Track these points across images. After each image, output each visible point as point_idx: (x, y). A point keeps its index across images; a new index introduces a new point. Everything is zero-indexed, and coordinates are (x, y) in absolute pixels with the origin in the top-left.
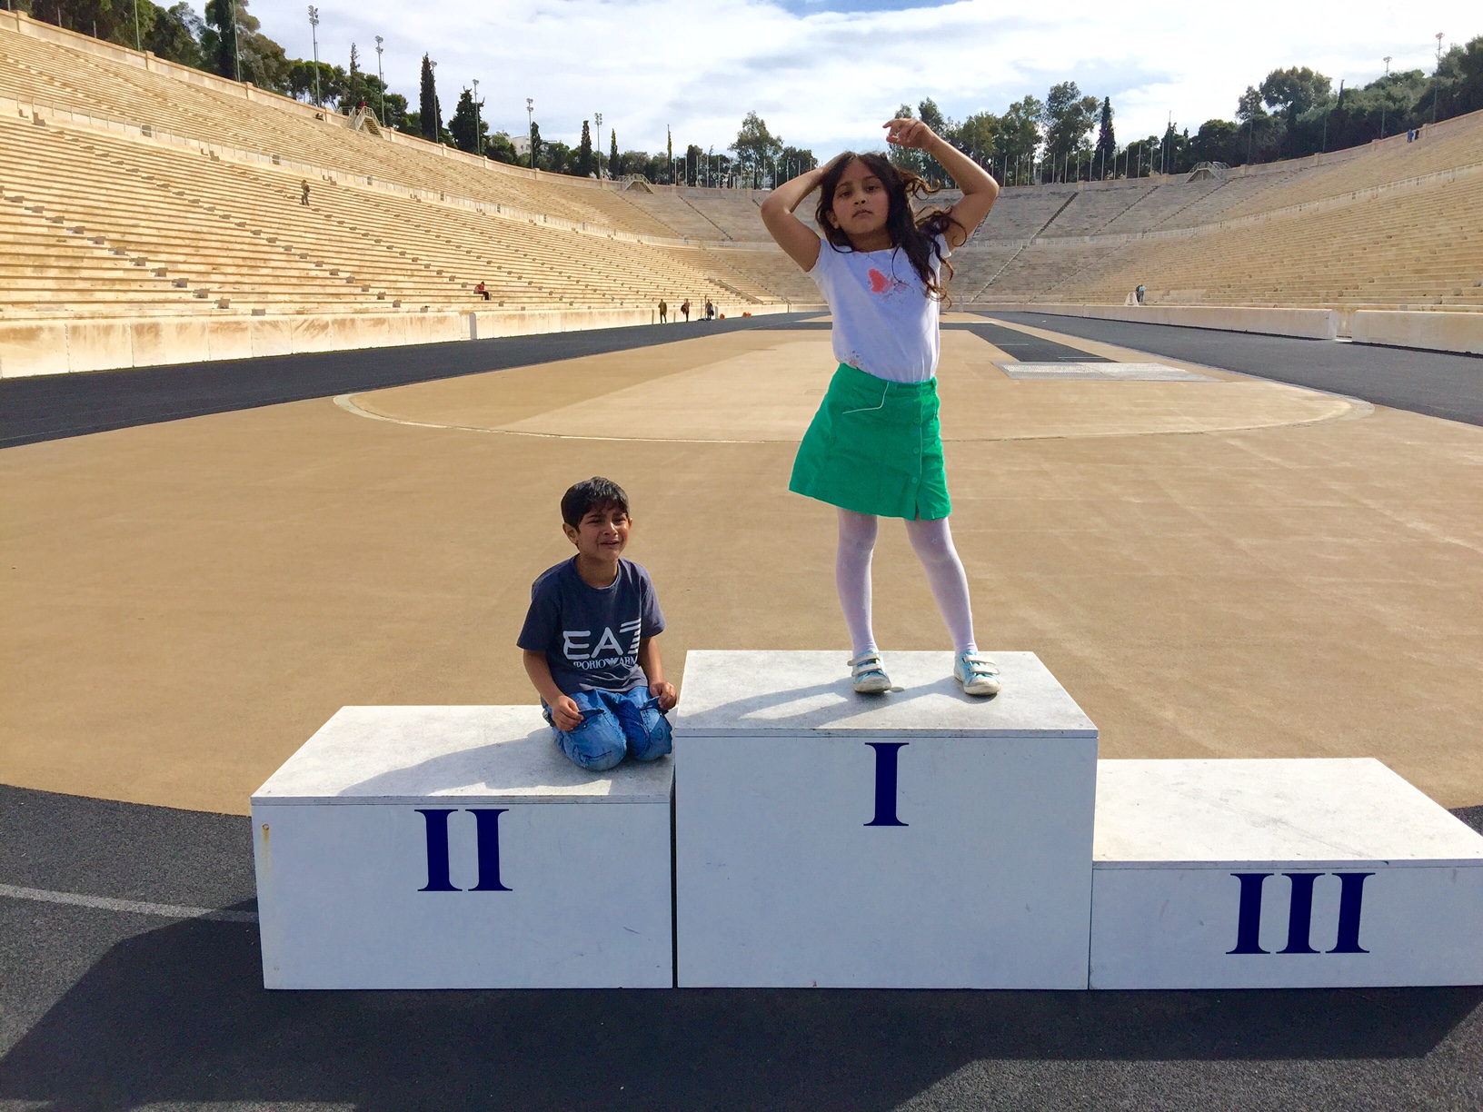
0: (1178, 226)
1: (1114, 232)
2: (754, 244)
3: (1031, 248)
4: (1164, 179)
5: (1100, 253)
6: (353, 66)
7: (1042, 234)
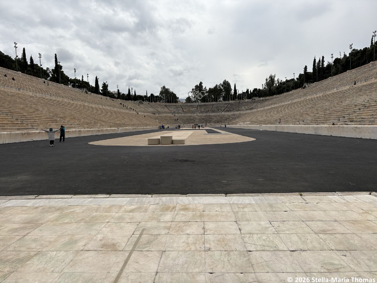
0: (249, 110)
1: (237, 111)
2: (165, 114)
3: (221, 114)
4: (247, 100)
5: (234, 115)
6: (82, 79)
7: (223, 111)
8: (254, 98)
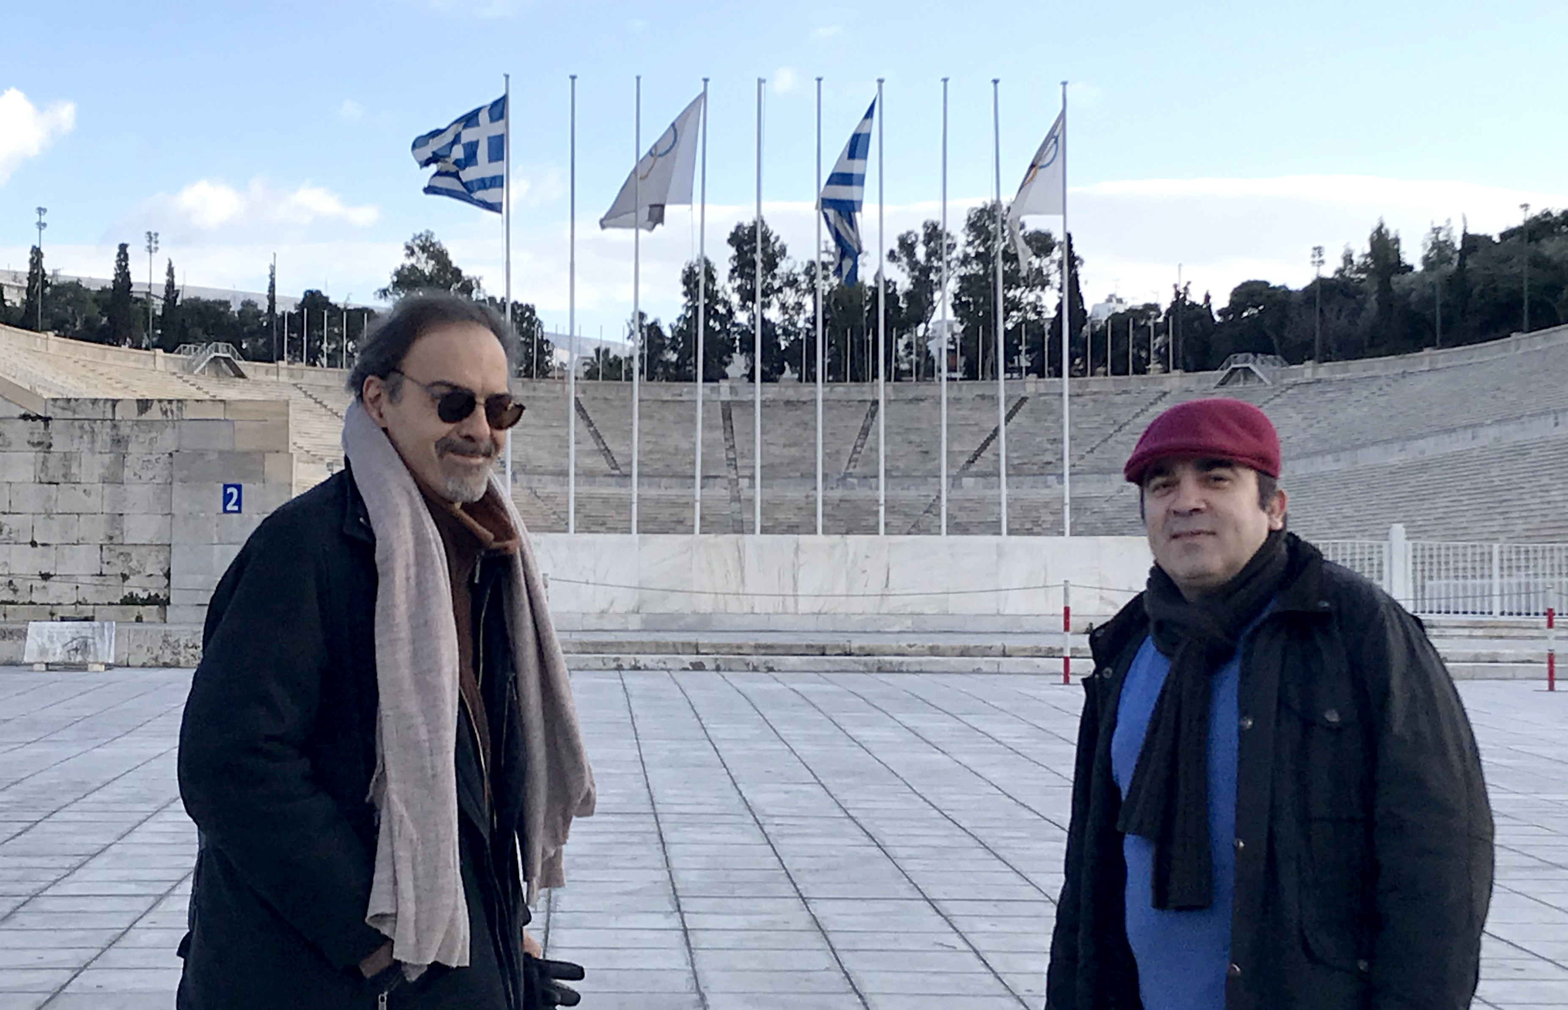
4: (1177, 377)
7: (973, 469)
8: (1239, 362)
